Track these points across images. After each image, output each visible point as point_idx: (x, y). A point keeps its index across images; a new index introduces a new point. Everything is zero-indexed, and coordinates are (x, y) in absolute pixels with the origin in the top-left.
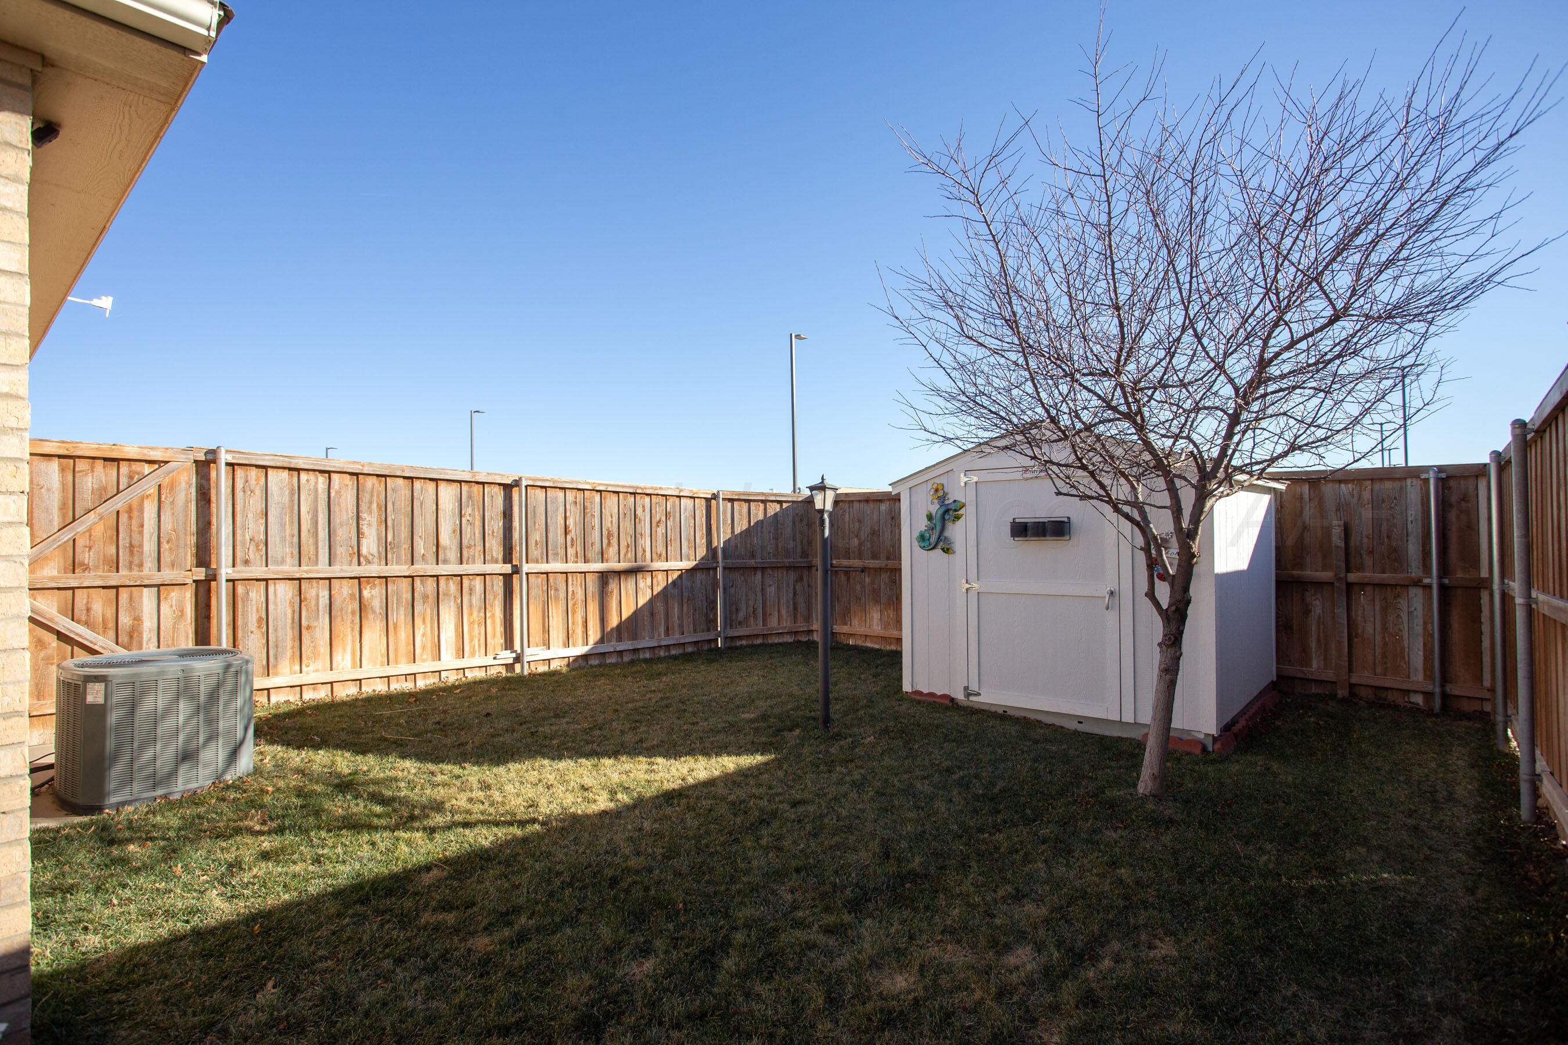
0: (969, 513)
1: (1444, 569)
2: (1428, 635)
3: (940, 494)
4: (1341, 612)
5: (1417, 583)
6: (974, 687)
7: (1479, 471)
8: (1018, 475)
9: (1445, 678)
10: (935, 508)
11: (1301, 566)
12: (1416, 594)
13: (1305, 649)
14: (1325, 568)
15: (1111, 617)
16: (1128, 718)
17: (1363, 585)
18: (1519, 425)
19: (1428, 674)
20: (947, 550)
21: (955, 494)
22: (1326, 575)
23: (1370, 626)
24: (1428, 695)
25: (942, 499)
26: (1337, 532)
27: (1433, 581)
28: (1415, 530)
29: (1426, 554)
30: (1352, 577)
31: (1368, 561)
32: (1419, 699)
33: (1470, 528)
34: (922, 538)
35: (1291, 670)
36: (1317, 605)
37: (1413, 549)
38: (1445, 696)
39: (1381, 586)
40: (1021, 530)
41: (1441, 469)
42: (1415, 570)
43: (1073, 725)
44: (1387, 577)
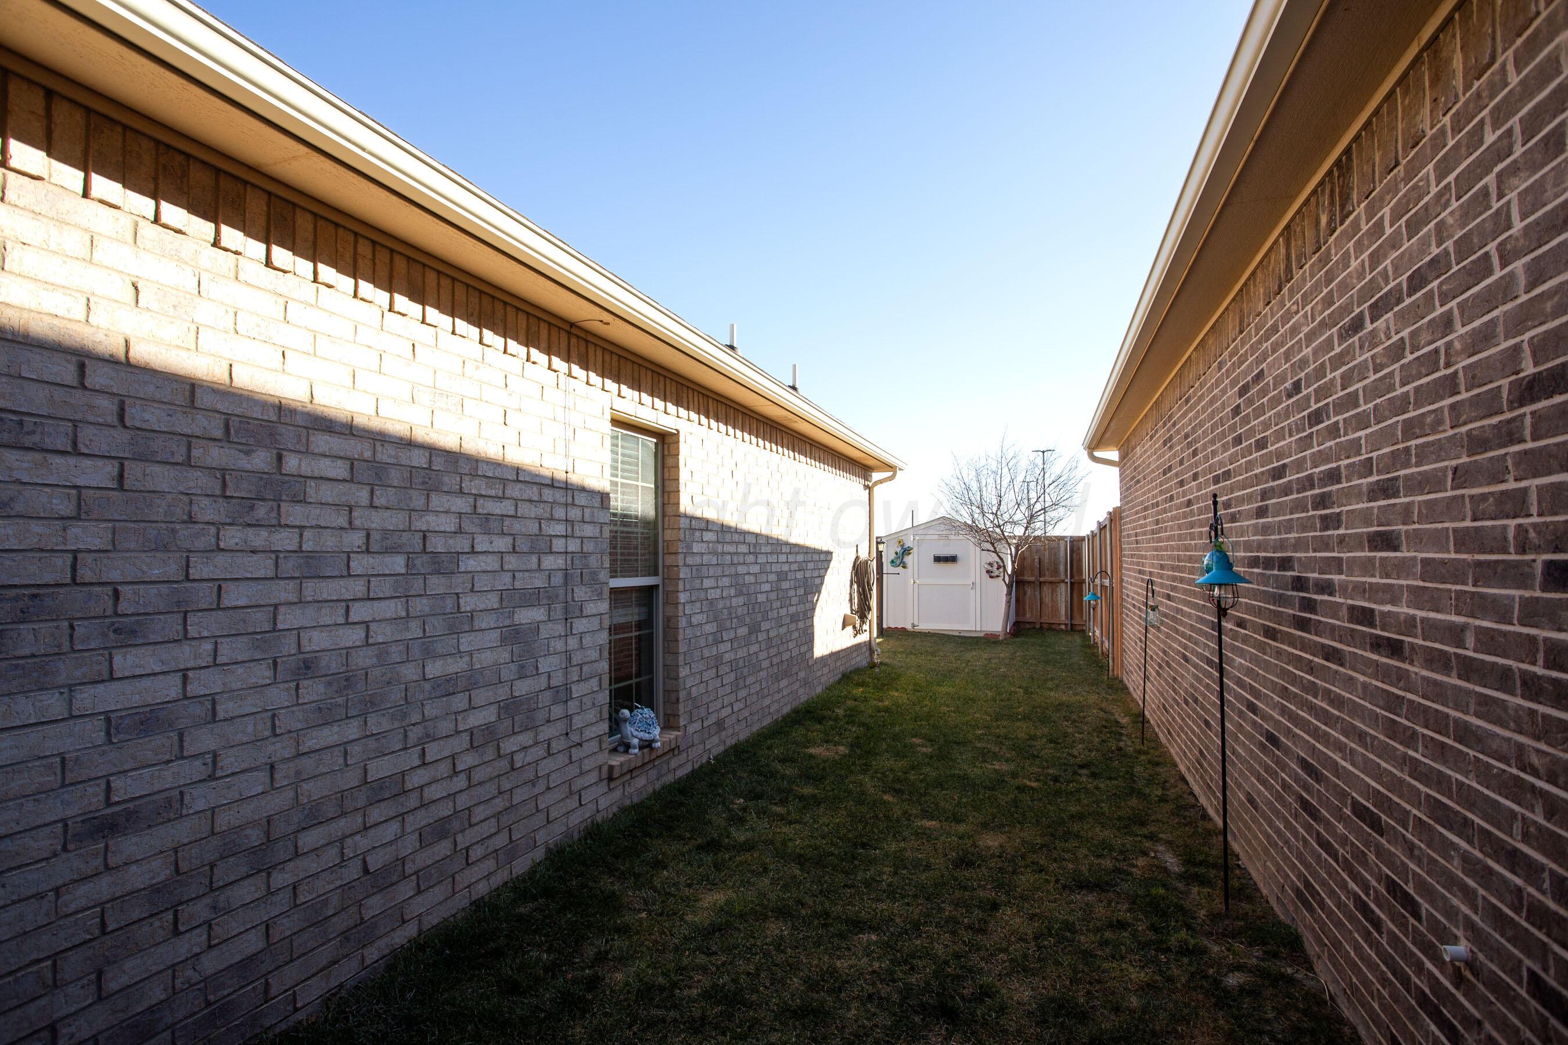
0: (915, 551)
1: (1072, 577)
2: (1066, 601)
3: (901, 543)
4: (1037, 593)
5: (1063, 581)
6: (916, 623)
7: (1082, 539)
8: (936, 537)
9: (1072, 619)
10: (899, 550)
11: (1023, 575)
12: (1063, 585)
13: (1024, 609)
14: (1032, 576)
15: (972, 592)
16: (978, 629)
17: (1045, 582)
18: (1099, 523)
19: (1066, 618)
20: (904, 567)
21: (909, 544)
22: (1032, 579)
23: (1047, 599)
24: (1066, 625)
25: (902, 546)
26: (1037, 561)
27: (1068, 580)
28: (1062, 560)
29: (1066, 570)
30: (1042, 579)
31: (1047, 573)
32: (1063, 627)
33: (1080, 560)
34: (892, 562)
35: (1020, 619)
36: (1029, 591)
37: (1062, 568)
38: (1072, 625)
39: (1051, 583)
40: (938, 559)
41: (1071, 537)
42: (1062, 577)
43: (957, 634)
44: (1053, 579)
